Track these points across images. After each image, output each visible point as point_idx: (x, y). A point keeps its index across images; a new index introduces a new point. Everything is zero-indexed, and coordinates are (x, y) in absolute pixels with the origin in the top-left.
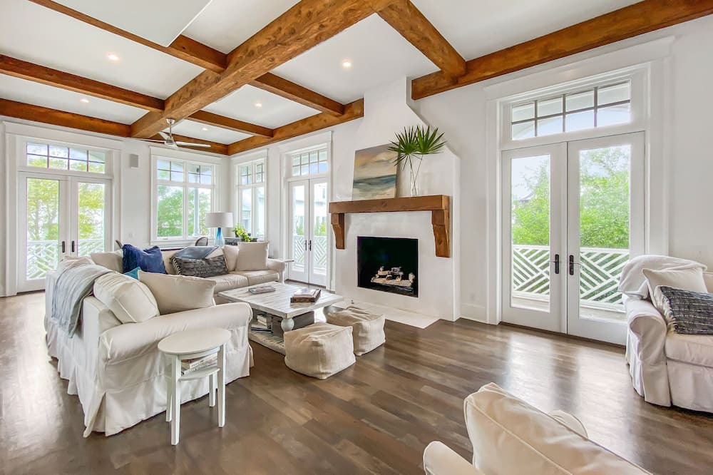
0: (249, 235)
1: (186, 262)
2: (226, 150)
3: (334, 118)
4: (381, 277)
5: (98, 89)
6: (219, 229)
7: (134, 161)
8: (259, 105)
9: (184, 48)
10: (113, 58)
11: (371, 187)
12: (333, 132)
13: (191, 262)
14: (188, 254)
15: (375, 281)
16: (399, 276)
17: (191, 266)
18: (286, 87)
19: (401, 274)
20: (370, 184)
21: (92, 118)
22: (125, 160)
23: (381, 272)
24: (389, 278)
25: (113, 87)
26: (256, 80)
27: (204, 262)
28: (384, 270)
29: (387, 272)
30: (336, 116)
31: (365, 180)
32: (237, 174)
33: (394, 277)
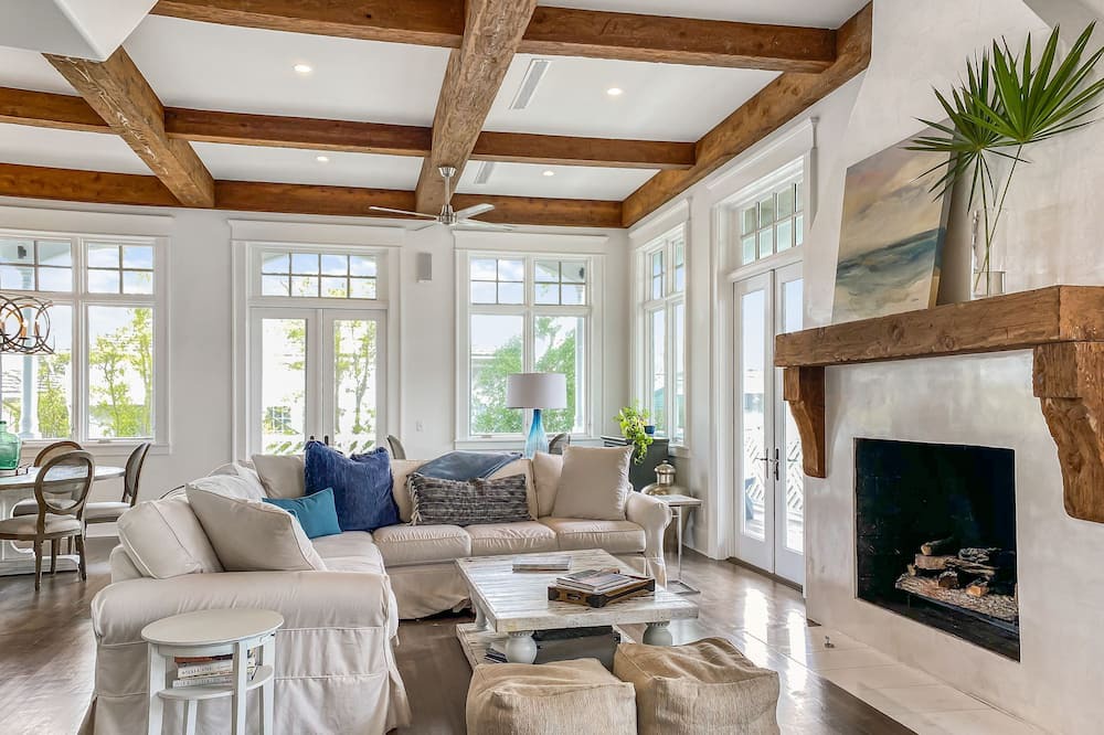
0: (649, 430)
1: (429, 486)
2: (616, 215)
3: (814, 78)
4: (924, 573)
5: (312, 133)
6: (537, 412)
7: (424, 267)
8: (615, 92)
9: (369, 16)
10: (303, 69)
11: (876, 277)
12: (816, 119)
13: (440, 486)
14: (447, 468)
15: (905, 587)
16: (981, 577)
17: (440, 494)
18: (627, 35)
19: (989, 572)
20: (873, 269)
21: (350, 190)
22: (408, 267)
23: (923, 560)
24: (948, 584)
25: (336, 124)
26: (524, 38)
27: (471, 488)
28: (936, 553)
29: (940, 562)
30: (818, 71)
31: (864, 256)
32: (640, 274)
33: (964, 580)
